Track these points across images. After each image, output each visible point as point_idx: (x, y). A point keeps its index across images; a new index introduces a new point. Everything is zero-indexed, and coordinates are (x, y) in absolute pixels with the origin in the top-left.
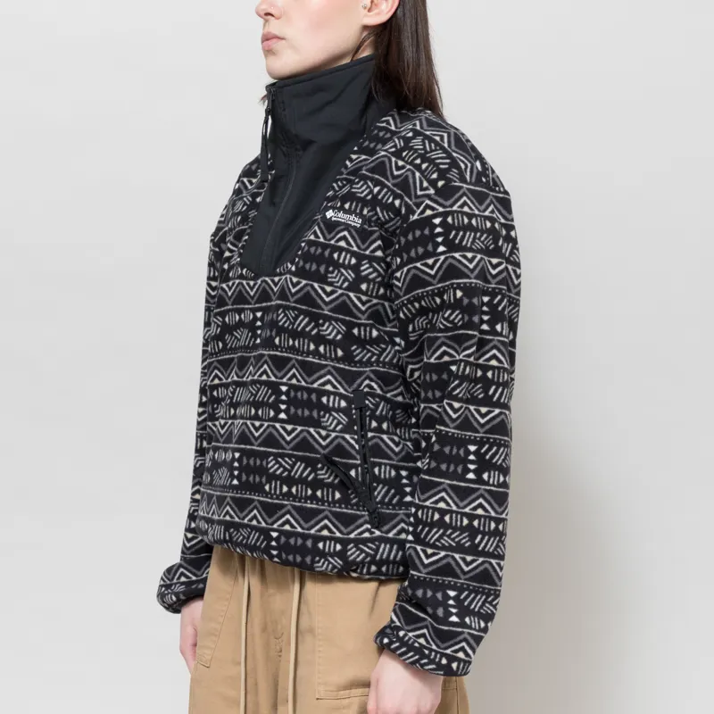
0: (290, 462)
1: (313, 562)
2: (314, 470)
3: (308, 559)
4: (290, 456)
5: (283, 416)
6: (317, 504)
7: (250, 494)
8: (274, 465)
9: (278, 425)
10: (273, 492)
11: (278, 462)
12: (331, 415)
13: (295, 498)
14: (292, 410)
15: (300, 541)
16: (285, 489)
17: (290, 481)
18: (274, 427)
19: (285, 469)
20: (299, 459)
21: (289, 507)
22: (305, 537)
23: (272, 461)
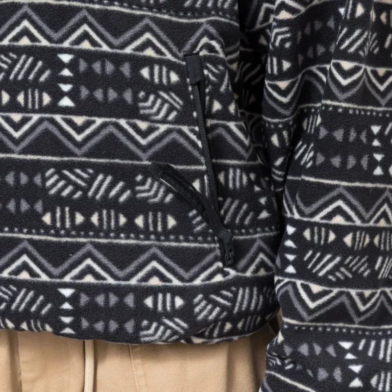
0: (85, 176)
1: (138, 328)
2: (131, 185)
3: (129, 326)
4: (83, 166)
5: (66, 102)
6: (137, 238)
7: (11, 231)
8: (57, 182)
9: (58, 118)
10: (58, 225)
11: (63, 177)
12: (158, 96)
13: (98, 231)
14: (84, 92)
15: (113, 299)
16: (79, 219)
17: (87, 206)
18: (53, 121)
19: (77, 187)
20: (99, 169)
21: (89, 247)
22: (121, 292)
23: (52, 176)
